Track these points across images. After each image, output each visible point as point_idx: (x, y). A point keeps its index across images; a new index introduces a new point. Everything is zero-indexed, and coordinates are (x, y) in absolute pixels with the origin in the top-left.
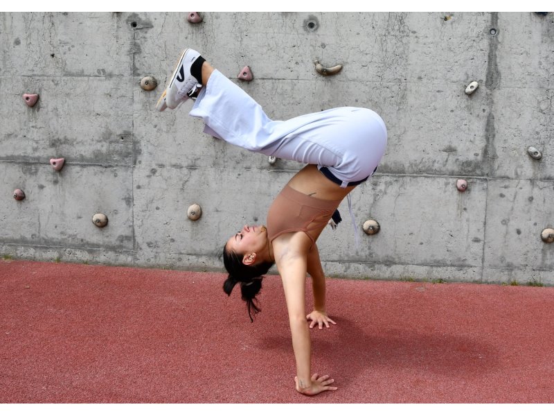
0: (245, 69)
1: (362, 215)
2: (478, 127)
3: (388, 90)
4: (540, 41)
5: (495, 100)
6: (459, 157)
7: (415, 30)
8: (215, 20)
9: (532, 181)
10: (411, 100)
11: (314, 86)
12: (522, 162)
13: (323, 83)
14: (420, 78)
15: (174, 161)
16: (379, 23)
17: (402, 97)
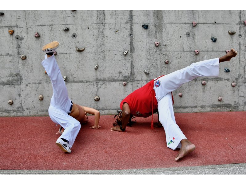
1: (94, 95)
2: (128, 65)
3: (99, 55)
4: (146, 37)
5: (133, 56)
6: (123, 75)
7: (107, 36)
8: (44, 36)
9: (146, 81)
10: (107, 58)
11: (76, 55)
12: (143, 75)
13: (79, 54)
14: (109, 51)
15: (33, 82)
16: (96, 34)
17: (104, 57)
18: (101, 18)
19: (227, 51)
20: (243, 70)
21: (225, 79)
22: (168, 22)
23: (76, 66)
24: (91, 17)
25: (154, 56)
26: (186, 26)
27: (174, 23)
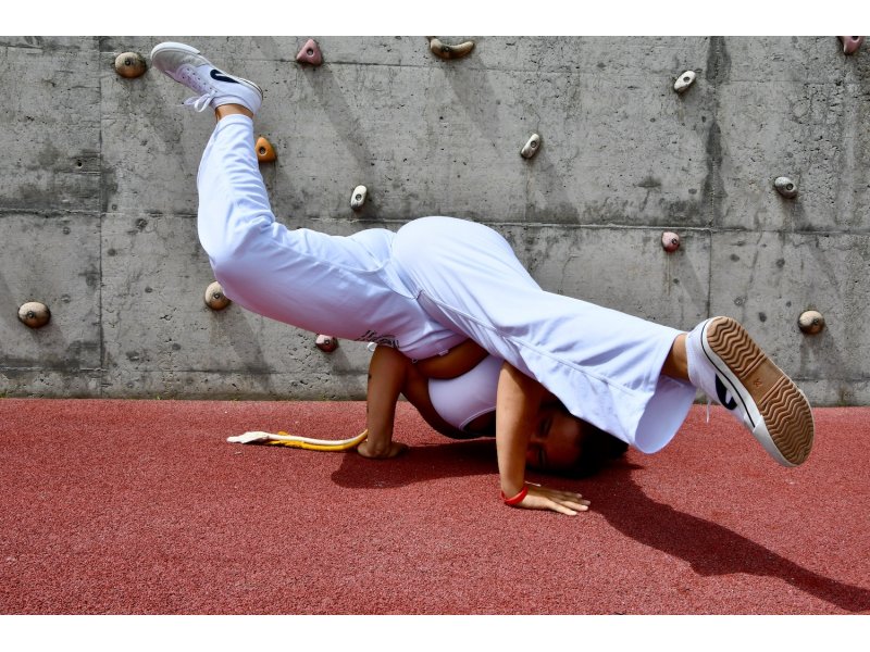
0: (310, 43)
2: (695, 146)
3: (550, 84)
5: (722, 101)
6: (666, 197)
9: (782, 233)
10: (587, 101)
11: (426, 77)
12: (765, 203)
13: (442, 71)
14: (601, 66)
15: (178, 205)
17: (574, 97)
23: (422, 134)
25: (828, 104)
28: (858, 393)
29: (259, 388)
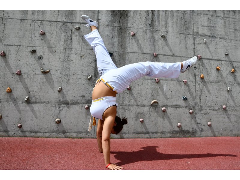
0: (19, 70)
1: (55, 117)
3: (64, 78)
6: (86, 99)
7: (73, 60)
8: (10, 55)
10: (71, 81)
11: (40, 77)
13: (43, 76)
14: (74, 74)
16: (62, 58)
17: (68, 80)
18: (69, 43)
19: (184, 81)
20: (199, 99)
21: (184, 106)
22: (131, 52)
23: (39, 87)
24: (59, 41)
26: (147, 56)
27: (137, 53)
28: (124, 136)
29: (6, 135)
